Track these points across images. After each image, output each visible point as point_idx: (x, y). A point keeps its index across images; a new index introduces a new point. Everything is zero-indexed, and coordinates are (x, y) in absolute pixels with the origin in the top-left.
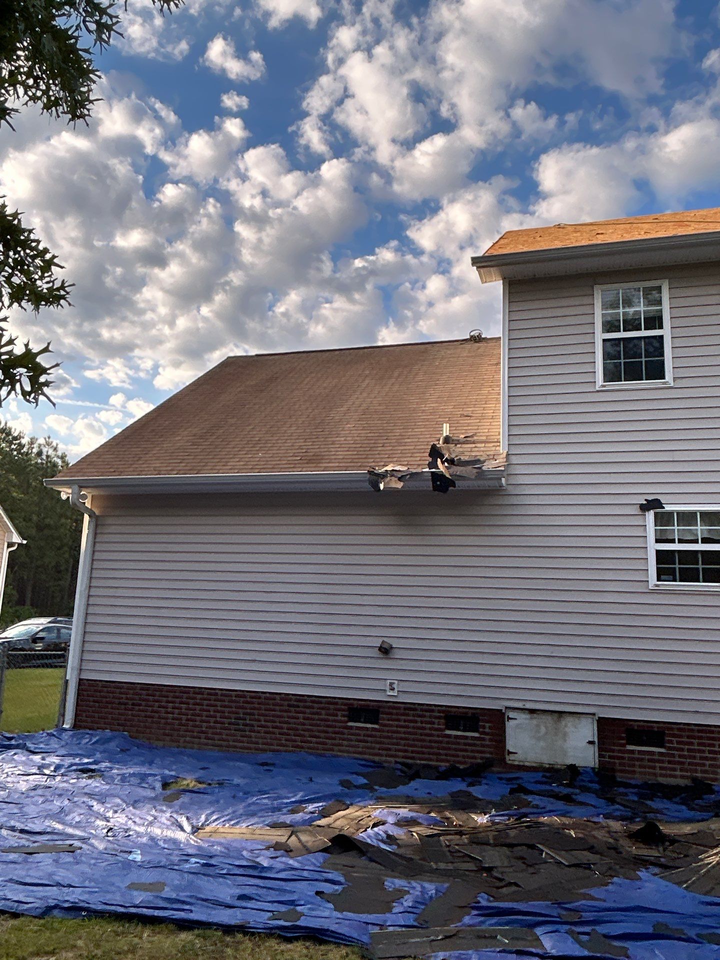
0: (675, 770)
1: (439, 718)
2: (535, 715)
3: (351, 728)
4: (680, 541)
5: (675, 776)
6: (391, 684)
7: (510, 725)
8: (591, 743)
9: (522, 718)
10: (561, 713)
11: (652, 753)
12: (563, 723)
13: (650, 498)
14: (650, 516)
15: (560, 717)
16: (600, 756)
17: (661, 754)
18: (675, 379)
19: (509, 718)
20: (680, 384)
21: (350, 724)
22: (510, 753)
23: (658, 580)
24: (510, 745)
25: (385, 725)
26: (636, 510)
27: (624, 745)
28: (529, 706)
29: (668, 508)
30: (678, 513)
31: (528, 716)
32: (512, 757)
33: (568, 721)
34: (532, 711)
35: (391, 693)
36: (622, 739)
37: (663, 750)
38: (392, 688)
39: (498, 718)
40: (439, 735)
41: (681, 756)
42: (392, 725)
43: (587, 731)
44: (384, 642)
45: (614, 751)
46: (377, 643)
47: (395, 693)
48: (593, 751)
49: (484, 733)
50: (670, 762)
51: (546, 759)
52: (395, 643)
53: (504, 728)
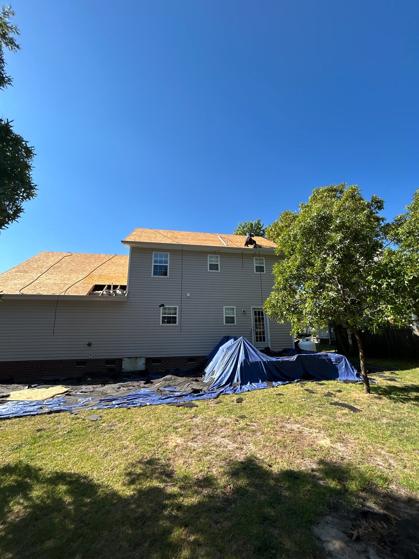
0: (163, 368)
1: (104, 362)
3: (77, 367)
4: (168, 314)
5: (163, 370)
6: (90, 354)
7: (123, 362)
8: (143, 364)
9: (127, 360)
10: (137, 357)
11: (158, 365)
13: (162, 304)
14: (162, 308)
15: (136, 359)
16: (146, 367)
17: (160, 365)
18: (169, 276)
19: (123, 360)
20: (170, 277)
21: (77, 366)
22: (123, 369)
23: (162, 323)
24: (123, 368)
25: (88, 366)
26: (159, 307)
27: (151, 364)
28: (129, 356)
29: (166, 306)
30: (168, 308)
32: (123, 370)
33: (139, 359)
34: (129, 358)
35: (91, 357)
36: (151, 362)
37: (160, 364)
38: (91, 355)
39: (120, 360)
40: (104, 367)
41: (164, 365)
42: (90, 365)
43: (143, 361)
44: (89, 343)
45: (149, 365)
46: (87, 343)
47: (91, 356)
48: (144, 366)
49: (117, 365)
50: (162, 366)
51: (132, 369)
52: (92, 343)
53: (122, 363)
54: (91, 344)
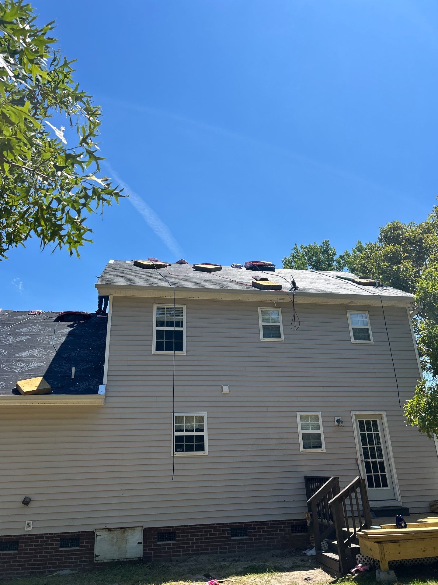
0: (179, 551)
1: (57, 541)
2: (112, 532)
5: (179, 555)
6: (28, 524)
7: (97, 539)
8: (139, 543)
9: (104, 534)
10: (124, 528)
11: (169, 544)
12: (126, 534)
15: (124, 532)
16: (144, 550)
17: (173, 544)
18: (187, 351)
19: (97, 536)
22: (96, 556)
23: (176, 451)
24: (96, 552)
25: (22, 550)
27: (156, 542)
28: (109, 527)
29: (181, 414)
30: (186, 417)
31: (108, 533)
32: (97, 558)
33: (129, 532)
34: (110, 530)
35: (28, 529)
36: (155, 538)
37: (175, 542)
38: (29, 526)
39: (91, 536)
40: (56, 552)
41: (183, 544)
42: (27, 550)
43: (137, 537)
44: (26, 498)
45: (151, 546)
46: (22, 498)
47: (30, 529)
48: (140, 548)
49: (82, 546)
50: (178, 548)
51: (116, 556)
52: (33, 498)
53: (94, 542)
54: (30, 500)
